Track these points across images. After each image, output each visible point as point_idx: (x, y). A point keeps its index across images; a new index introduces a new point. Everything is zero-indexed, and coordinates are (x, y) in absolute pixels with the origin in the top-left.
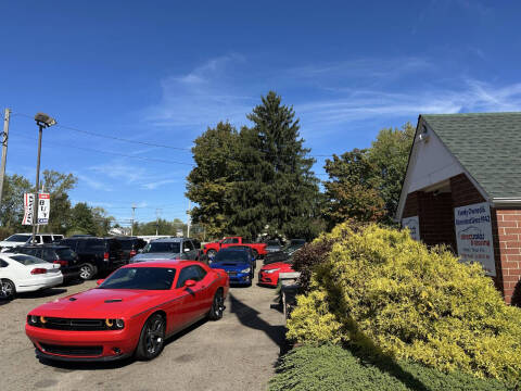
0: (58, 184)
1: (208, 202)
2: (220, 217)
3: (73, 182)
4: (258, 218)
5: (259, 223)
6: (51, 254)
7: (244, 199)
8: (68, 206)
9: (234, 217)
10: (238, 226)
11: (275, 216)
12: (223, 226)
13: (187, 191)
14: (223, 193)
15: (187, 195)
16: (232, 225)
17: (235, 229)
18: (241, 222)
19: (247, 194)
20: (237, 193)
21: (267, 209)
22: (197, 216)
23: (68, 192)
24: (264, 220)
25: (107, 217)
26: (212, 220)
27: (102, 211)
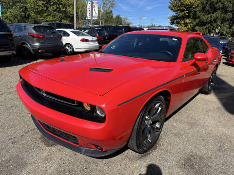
0: (108, 6)
1: (182, 11)
2: (188, 21)
3: (114, 4)
4: (215, 21)
5: (215, 24)
6: (94, 32)
7: (208, 8)
8: (112, 17)
9: (197, 21)
10: (200, 26)
11: (228, 20)
12: (189, 26)
13: (170, 5)
14: (193, 5)
15: (170, 7)
16: (195, 26)
17: (197, 28)
18: (202, 24)
19: (210, 5)
20: (203, 4)
21: (223, 15)
22: (174, 20)
23: (112, 9)
24: (219, 23)
25: (128, 22)
26: (183, 22)
27: (127, 19)
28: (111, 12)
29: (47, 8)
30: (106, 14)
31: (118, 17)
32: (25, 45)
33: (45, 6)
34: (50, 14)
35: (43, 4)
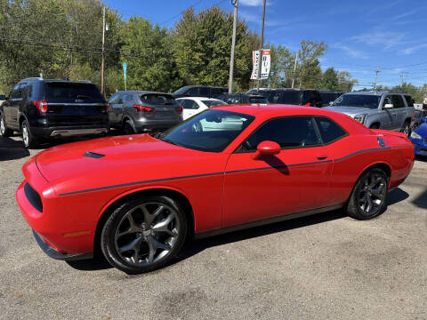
0: (312, 53)
3: (323, 49)
8: (318, 71)
23: (320, 59)
25: (351, 80)
27: (347, 75)
28: (317, 63)
29: (207, 63)
30: (306, 67)
31: (331, 72)
32: (128, 121)
33: (203, 60)
34: (209, 72)
35: (200, 57)
